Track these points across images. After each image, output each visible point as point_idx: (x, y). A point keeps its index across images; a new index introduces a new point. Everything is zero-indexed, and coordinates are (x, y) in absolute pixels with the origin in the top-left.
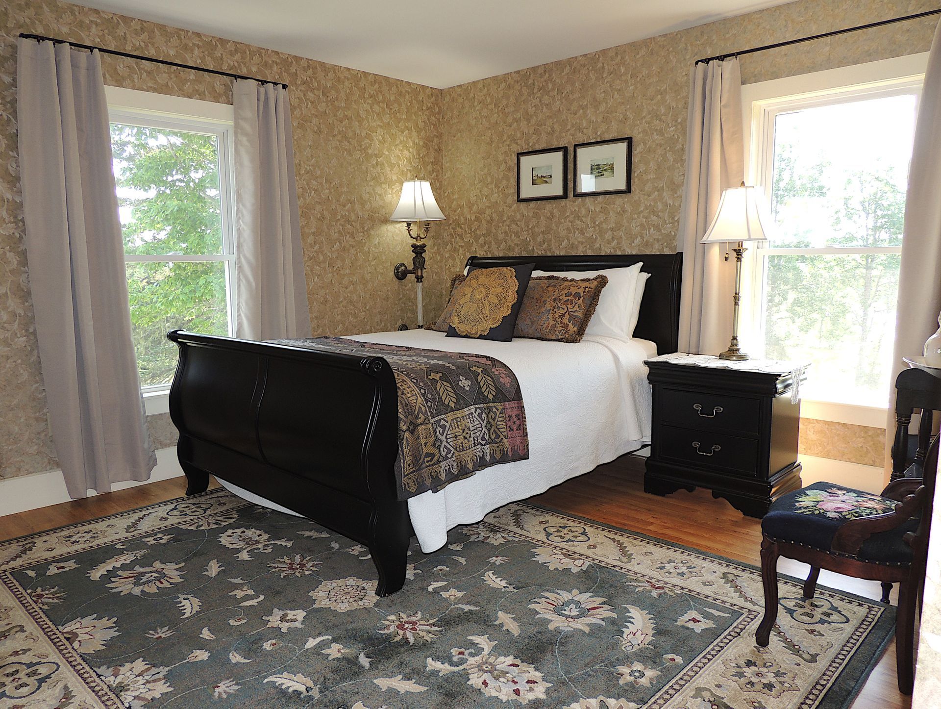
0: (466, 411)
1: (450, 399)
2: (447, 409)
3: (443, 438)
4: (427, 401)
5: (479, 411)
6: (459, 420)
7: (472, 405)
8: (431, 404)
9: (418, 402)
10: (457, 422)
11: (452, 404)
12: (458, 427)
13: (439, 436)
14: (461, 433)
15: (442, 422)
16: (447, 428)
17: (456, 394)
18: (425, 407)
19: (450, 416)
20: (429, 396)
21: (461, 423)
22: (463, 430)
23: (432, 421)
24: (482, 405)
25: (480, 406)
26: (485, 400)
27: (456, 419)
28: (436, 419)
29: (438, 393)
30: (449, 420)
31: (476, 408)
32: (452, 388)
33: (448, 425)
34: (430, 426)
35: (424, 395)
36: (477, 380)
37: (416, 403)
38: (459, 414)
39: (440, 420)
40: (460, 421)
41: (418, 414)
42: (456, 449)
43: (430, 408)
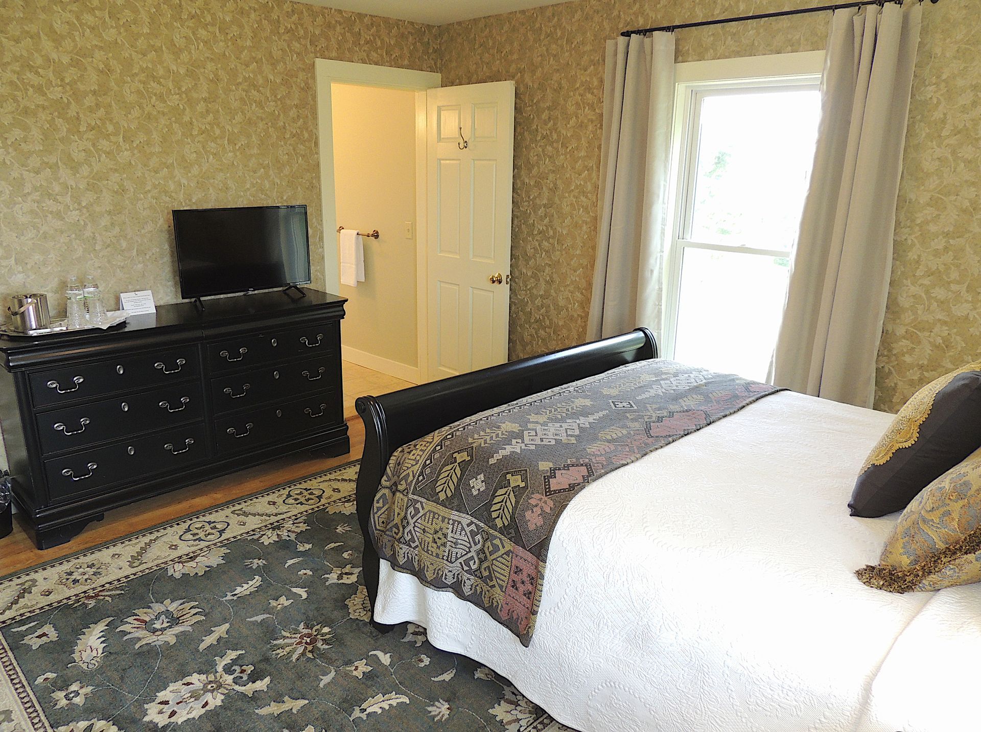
0: (455, 515)
1: (445, 488)
2: (433, 496)
3: (412, 521)
4: (421, 474)
5: (473, 527)
6: (436, 516)
7: (468, 514)
8: (422, 481)
9: (411, 469)
10: (434, 517)
11: (442, 496)
12: (432, 524)
13: (409, 517)
14: (432, 532)
15: (418, 505)
16: (420, 515)
17: (457, 488)
18: (414, 477)
19: (429, 506)
20: (428, 471)
21: (438, 522)
22: (436, 532)
23: (411, 496)
24: (482, 525)
25: (478, 523)
26: (490, 521)
27: (435, 513)
28: (415, 497)
29: (439, 474)
30: (427, 508)
31: (472, 523)
32: (460, 480)
33: (422, 512)
34: (405, 500)
35: (425, 466)
36: (496, 491)
37: (408, 468)
38: (442, 511)
39: (418, 501)
40: (438, 519)
41: (402, 480)
42: (421, 544)
43: (418, 482)
